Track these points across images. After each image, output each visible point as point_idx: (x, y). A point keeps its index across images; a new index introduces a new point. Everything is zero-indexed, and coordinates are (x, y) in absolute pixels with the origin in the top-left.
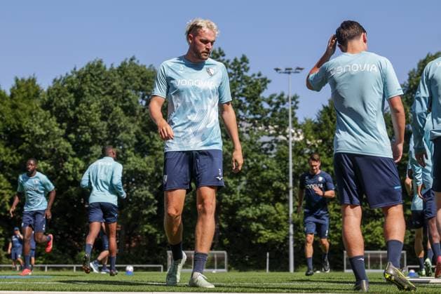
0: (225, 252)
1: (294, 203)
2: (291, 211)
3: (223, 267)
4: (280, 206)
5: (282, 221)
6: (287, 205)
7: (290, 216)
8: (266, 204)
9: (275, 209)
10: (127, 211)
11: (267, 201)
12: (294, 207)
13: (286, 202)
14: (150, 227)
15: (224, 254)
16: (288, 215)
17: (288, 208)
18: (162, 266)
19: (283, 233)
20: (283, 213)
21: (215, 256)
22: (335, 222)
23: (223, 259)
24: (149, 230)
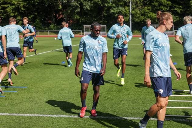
0: (106, 26)
1: (132, 7)
2: (131, 9)
3: (105, 31)
4: (127, 8)
5: (127, 13)
6: (129, 7)
7: (131, 12)
8: (121, 7)
9: (125, 9)
10: (68, 10)
11: (121, 6)
12: (132, 8)
13: (128, 6)
14: (77, 16)
15: (105, 26)
16: (129, 11)
17: (130, 8)
18: (82, 31)
19: (128, 18)
20: (128, 10)
21: (102, 27)
22: (147, 14)
23: (105, 28)
24: (77, 17)
